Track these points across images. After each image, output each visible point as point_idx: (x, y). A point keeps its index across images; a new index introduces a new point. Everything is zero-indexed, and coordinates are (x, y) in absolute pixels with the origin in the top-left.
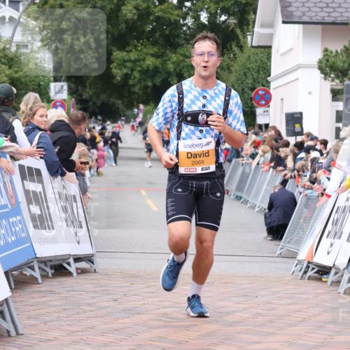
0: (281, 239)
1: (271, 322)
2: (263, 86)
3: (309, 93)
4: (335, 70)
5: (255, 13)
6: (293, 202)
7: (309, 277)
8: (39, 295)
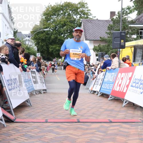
0: (86, 85)
1: (84, 103)
7: (92, 93)
8: (35, 98)
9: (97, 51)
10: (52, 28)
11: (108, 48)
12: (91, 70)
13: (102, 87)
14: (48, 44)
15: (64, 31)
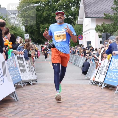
0: (86, 75)
1: (84, 96)
2: (81, 34)
3: (93, 36)
4: (99, 30)
5: (78, 16)
6: (89, 65)
7: (94, 84)
8: (23, 90)
9: (100, 32)
10: (43, 3)
11: (114, 28)
12: (93, 55)
13: (106, 77)
14: (39, 22)
15: (59, 6)
